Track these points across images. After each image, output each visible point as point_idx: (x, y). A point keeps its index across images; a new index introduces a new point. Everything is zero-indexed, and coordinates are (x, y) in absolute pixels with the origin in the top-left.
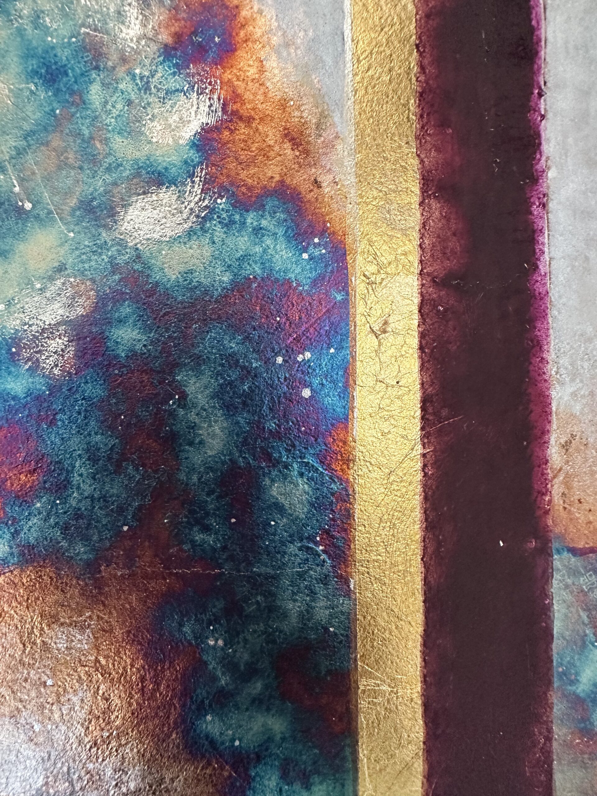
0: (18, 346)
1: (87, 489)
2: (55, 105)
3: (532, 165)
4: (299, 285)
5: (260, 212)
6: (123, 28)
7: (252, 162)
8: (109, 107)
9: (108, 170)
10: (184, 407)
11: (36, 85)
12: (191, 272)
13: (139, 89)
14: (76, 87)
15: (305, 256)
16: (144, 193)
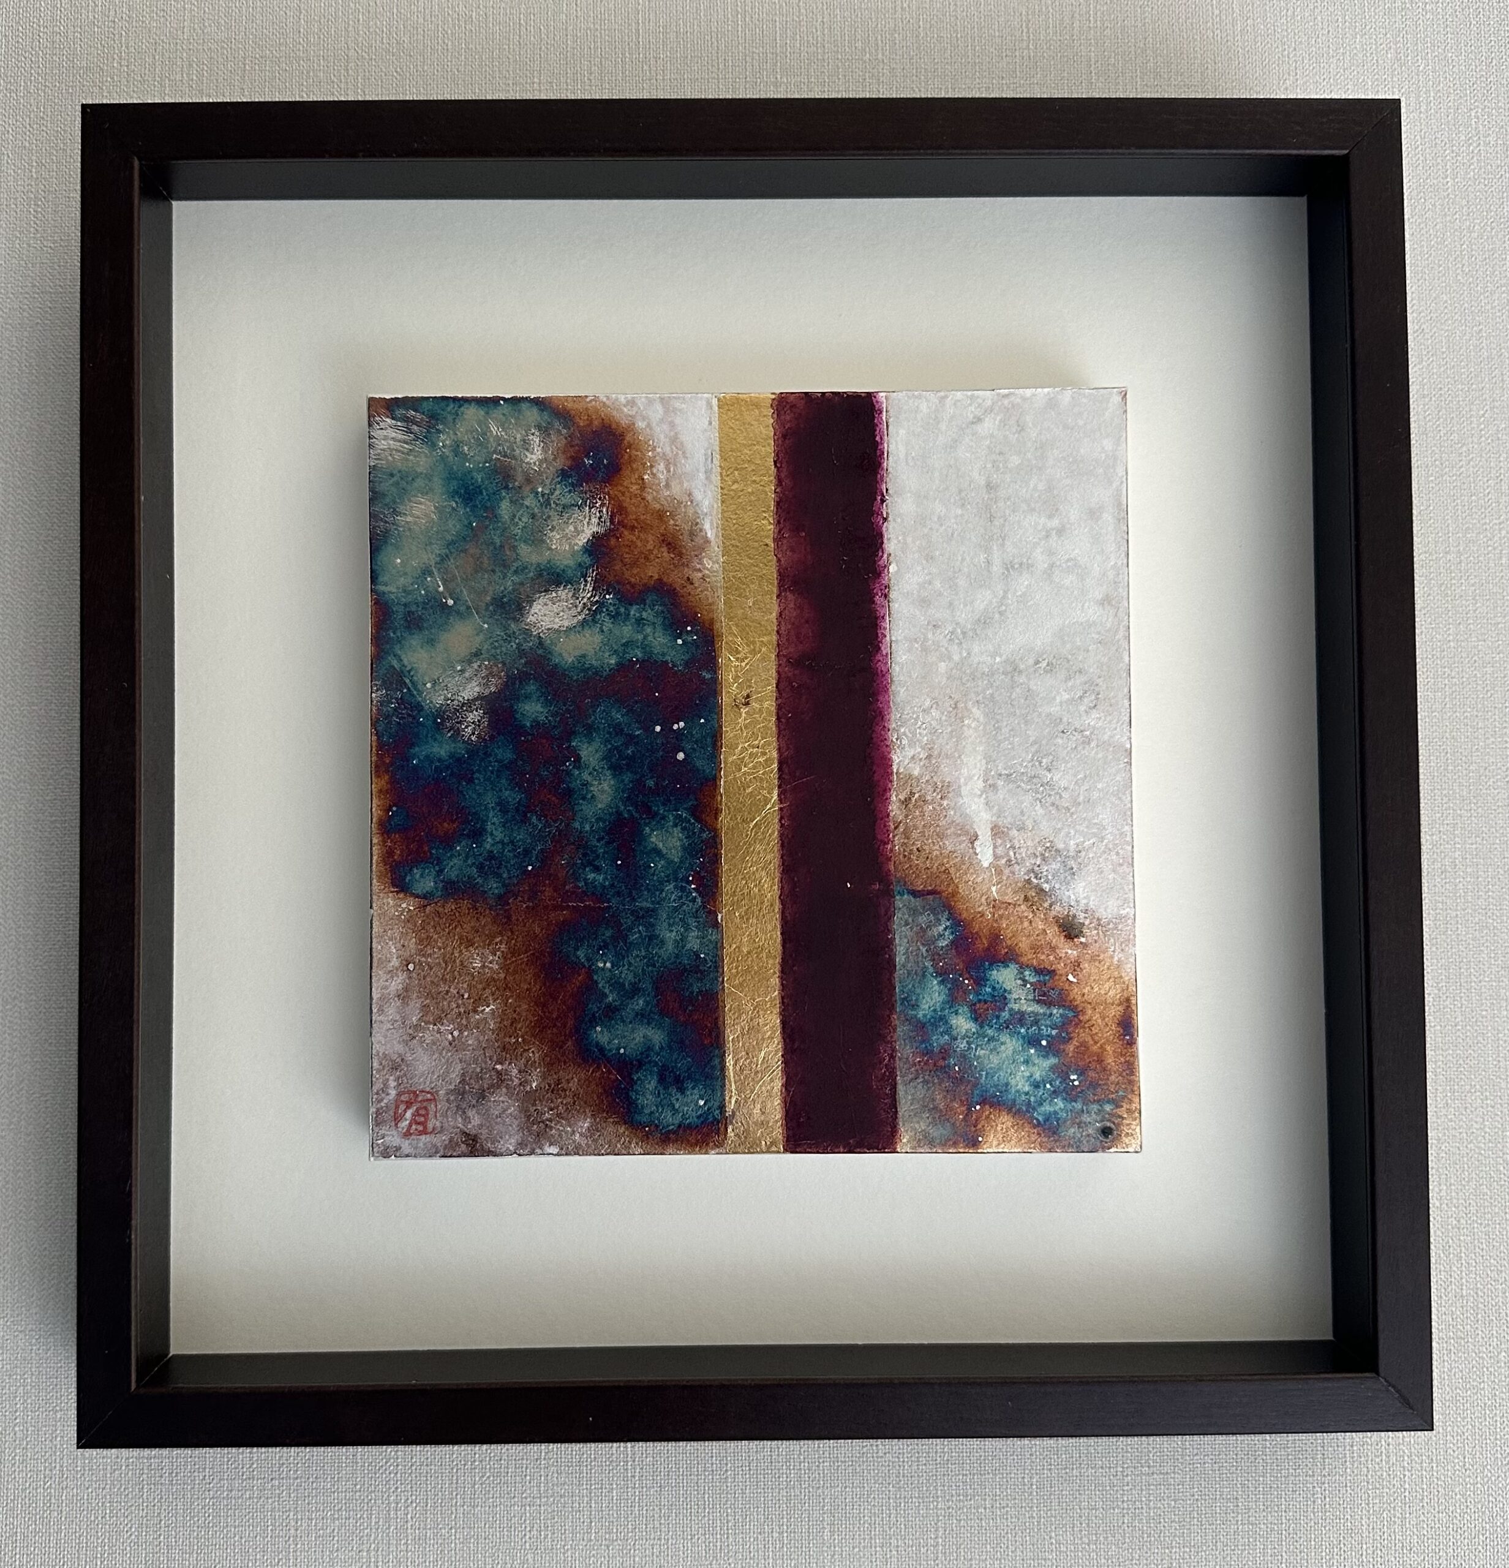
0: (442, 718)
1: (499, 835)
2: (472, 518)
3: (875, 562)
4: (674, 666)
5: (642, 606)
6: (527, 454)
7: (635, 564)
8: (516, 520)
9: (516, 572)
10: (579, 768)
11: (456, 502)
12: (584, 656)
13: (541, 505)
14: (489, 504)
15: (680, 642)
16: (545, 591)
